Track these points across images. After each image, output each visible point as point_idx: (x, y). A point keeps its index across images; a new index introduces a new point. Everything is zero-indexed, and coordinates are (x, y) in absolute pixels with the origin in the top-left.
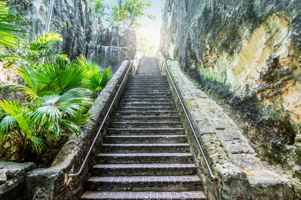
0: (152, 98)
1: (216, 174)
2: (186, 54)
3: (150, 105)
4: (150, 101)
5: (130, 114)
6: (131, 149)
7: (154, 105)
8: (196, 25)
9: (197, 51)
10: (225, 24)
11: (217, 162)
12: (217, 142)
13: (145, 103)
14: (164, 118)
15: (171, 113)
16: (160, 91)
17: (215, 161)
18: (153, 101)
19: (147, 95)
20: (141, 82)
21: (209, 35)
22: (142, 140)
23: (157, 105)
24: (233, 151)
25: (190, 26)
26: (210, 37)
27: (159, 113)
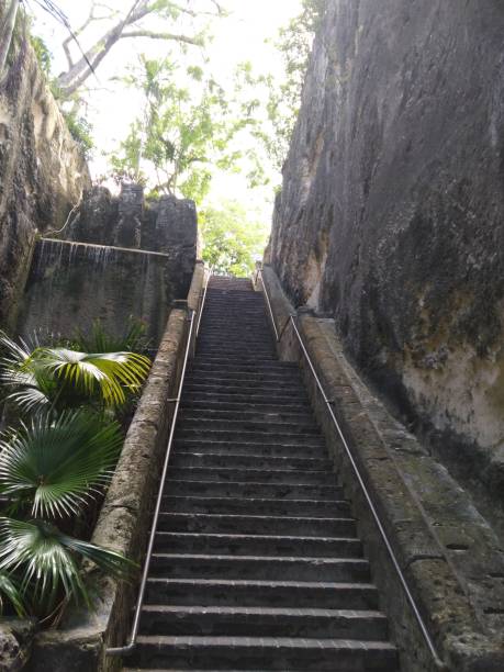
0: (262, 438)
1: (446, 658)
2: (363, 316)
3: (260, 462)
4: (256, 449)
5: (201, 489)
6: (220, 595)
7: (271, 462)
8: (393, 249)
9: (395, 319)
10: (466, 279)
11: (449, 630)
12: (449, 583)
13: (242, 453)
14: (304, 507)
15: (323, 489)
16: (284, 418)
17: (444, 629)
18: (267, 450)
19: (247, 428)
20: (224, 383)
21: (428, 288)
22: (247, 570)
23: (278, 462)
24: (488, 604)
25: (376, 243)
26: (431, 292)
27: (289, 490)
